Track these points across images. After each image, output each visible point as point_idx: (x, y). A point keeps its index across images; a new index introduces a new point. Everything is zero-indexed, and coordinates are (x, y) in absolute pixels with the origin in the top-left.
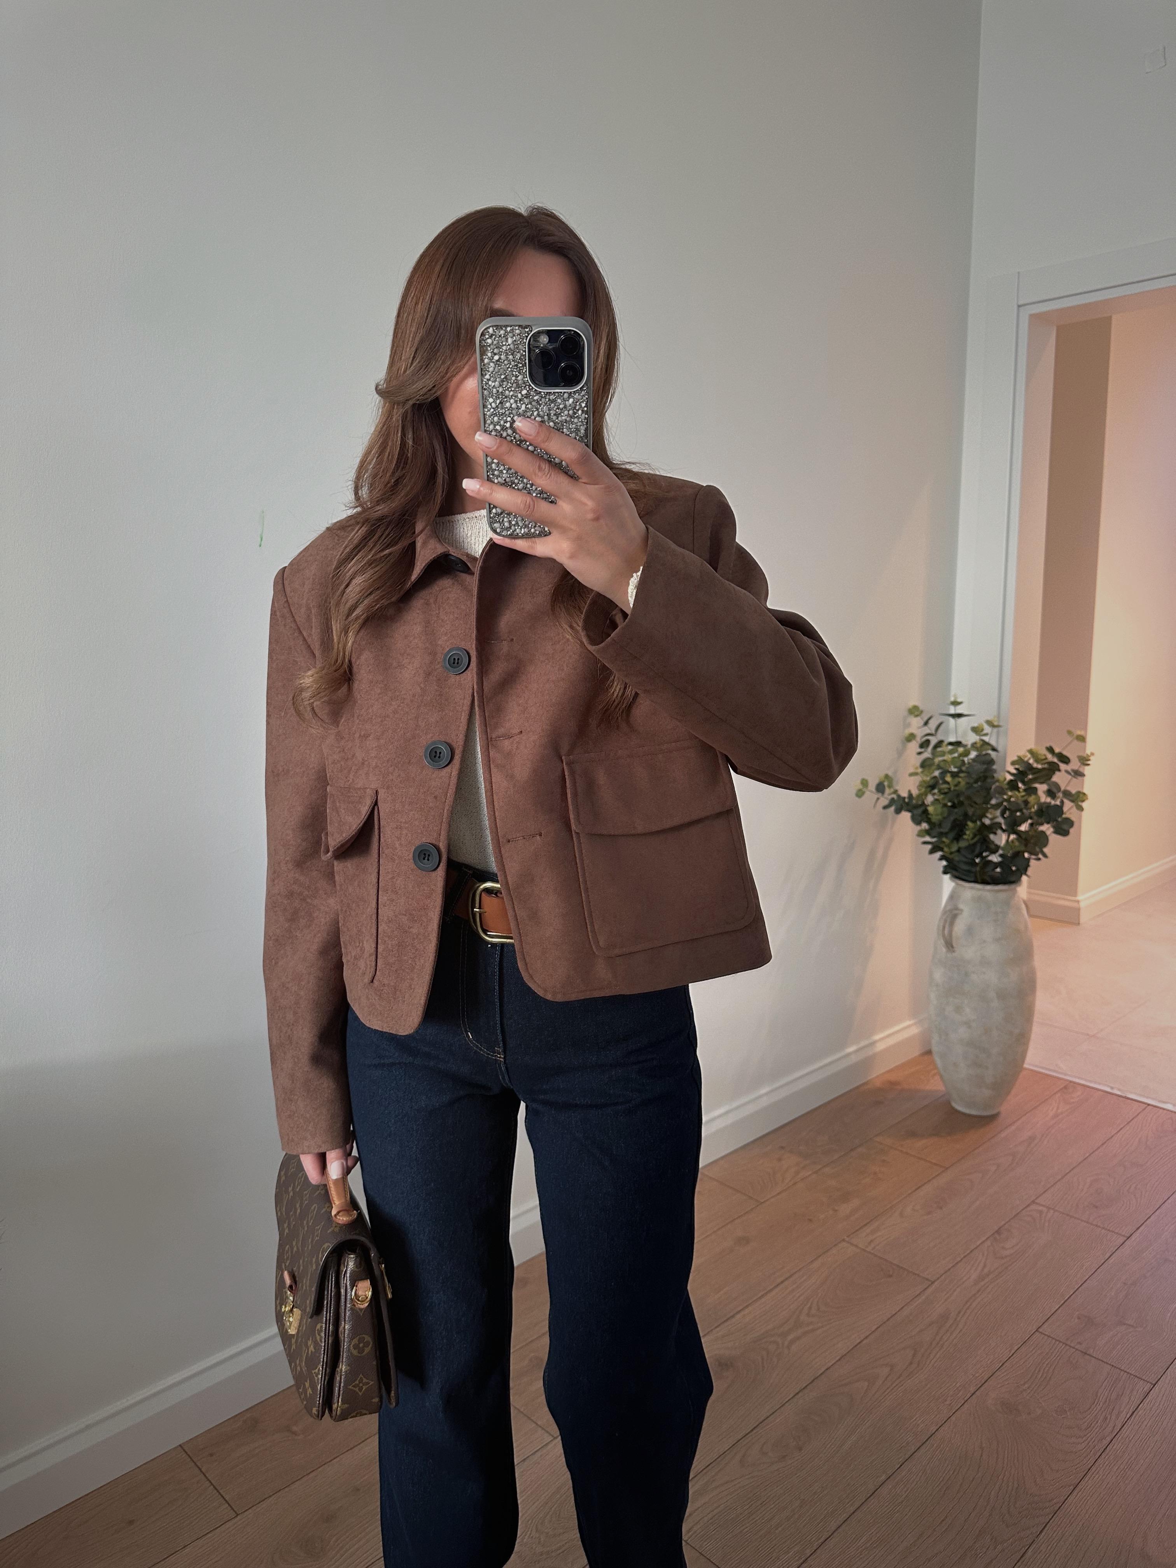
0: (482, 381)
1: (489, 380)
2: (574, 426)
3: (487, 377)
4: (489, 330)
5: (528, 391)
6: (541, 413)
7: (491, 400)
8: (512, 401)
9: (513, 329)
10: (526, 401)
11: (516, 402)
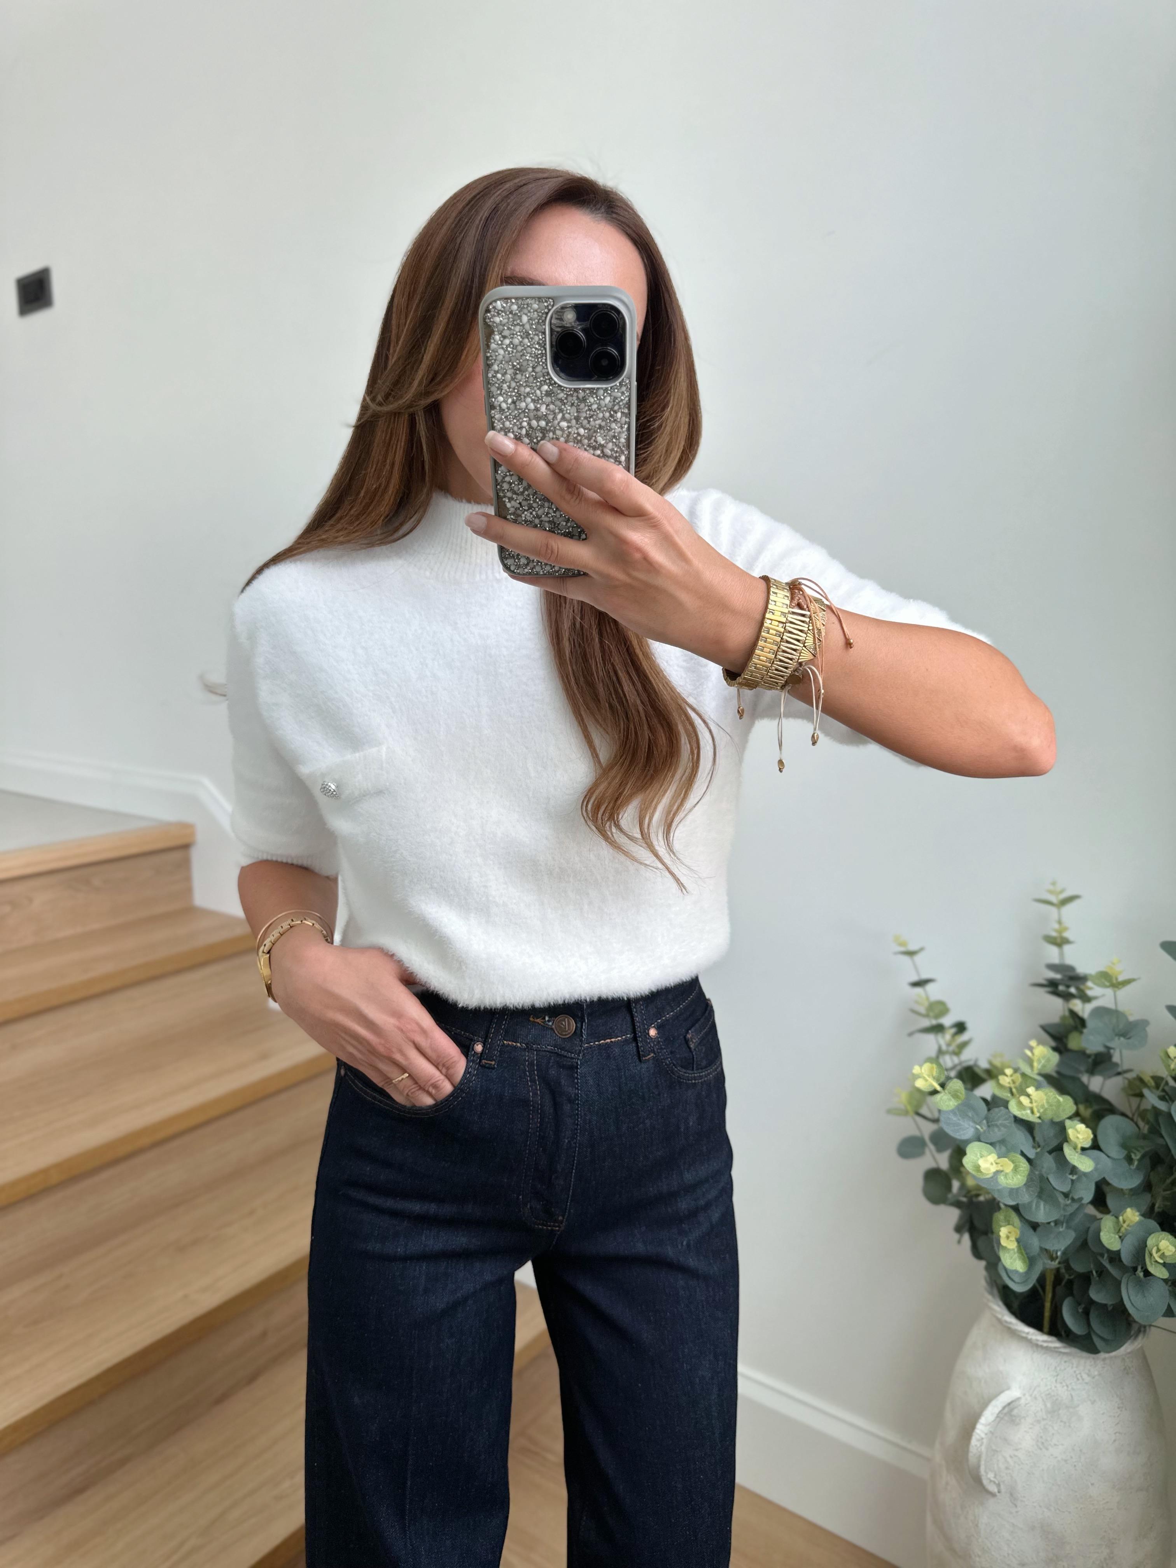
0: (488, 373)
1: (497, 372)
2: (611, 433)
3: (496, 367)
4: (494, 304)
5: (549, 387)
6: (567, 416)
7: (501, 399)
8: (529, 400)
9: (527, 304)
10: (547, 400)
11: (533, 401)
